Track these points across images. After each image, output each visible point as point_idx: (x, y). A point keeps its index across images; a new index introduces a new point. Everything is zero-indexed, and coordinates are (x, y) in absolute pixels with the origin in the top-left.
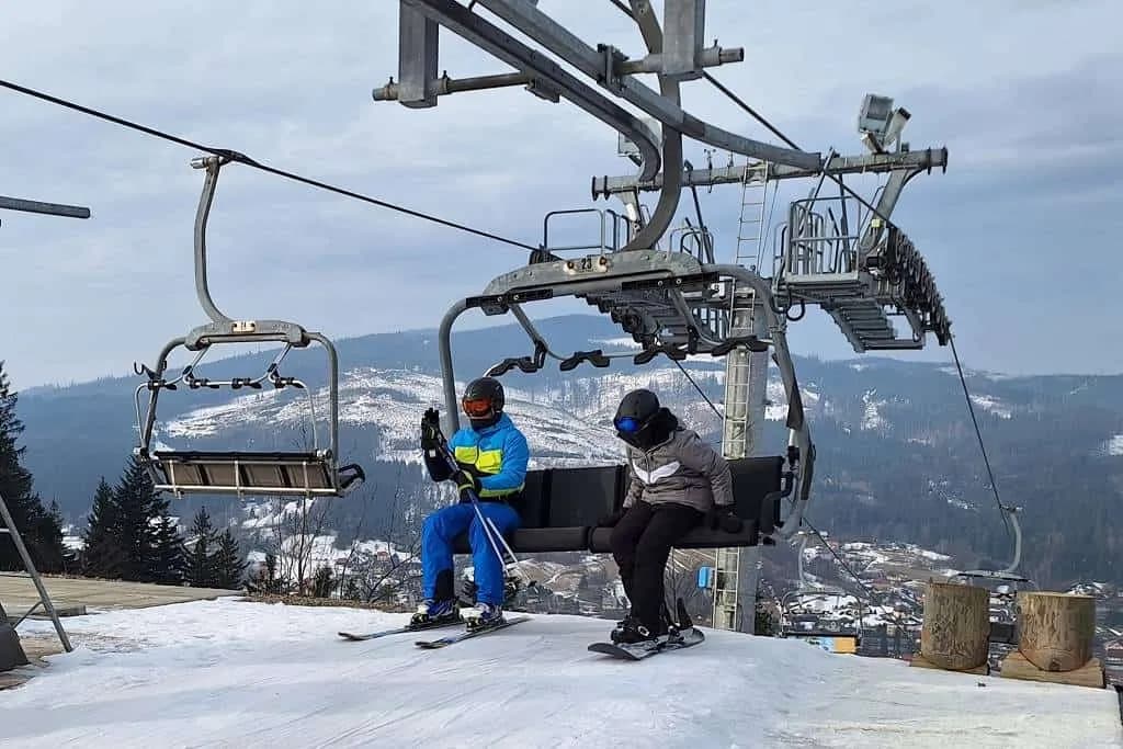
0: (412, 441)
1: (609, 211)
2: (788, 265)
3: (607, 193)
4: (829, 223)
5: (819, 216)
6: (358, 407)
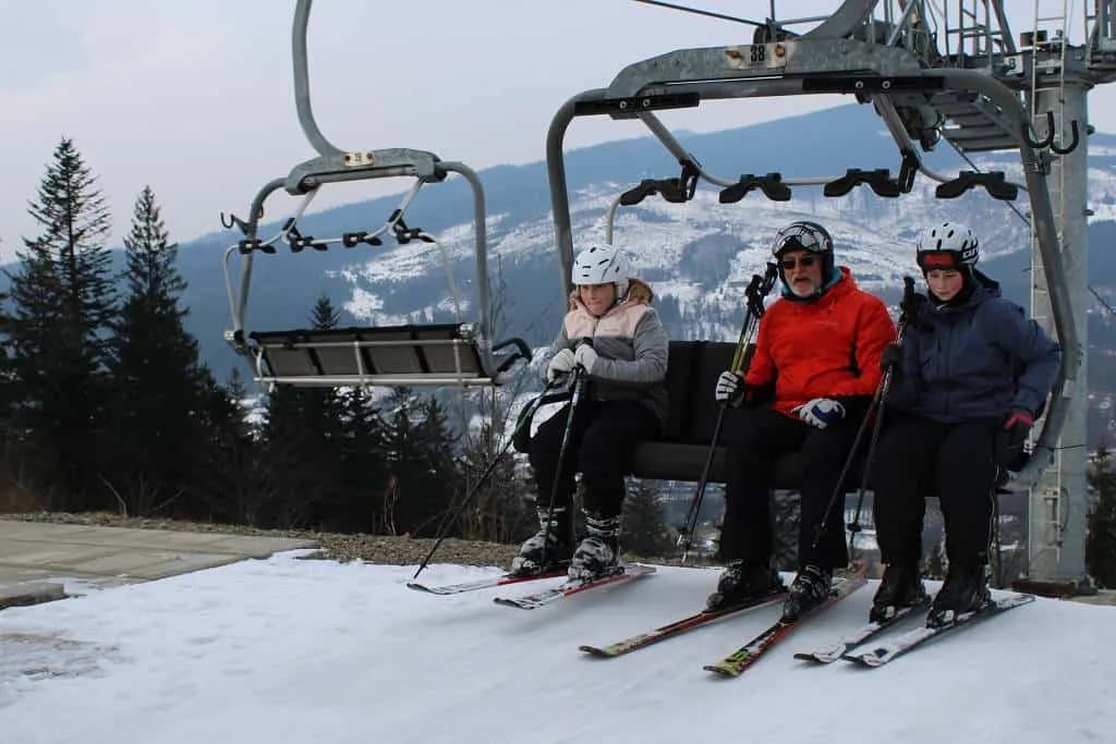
0: (666, 267)
6: (596, 232)
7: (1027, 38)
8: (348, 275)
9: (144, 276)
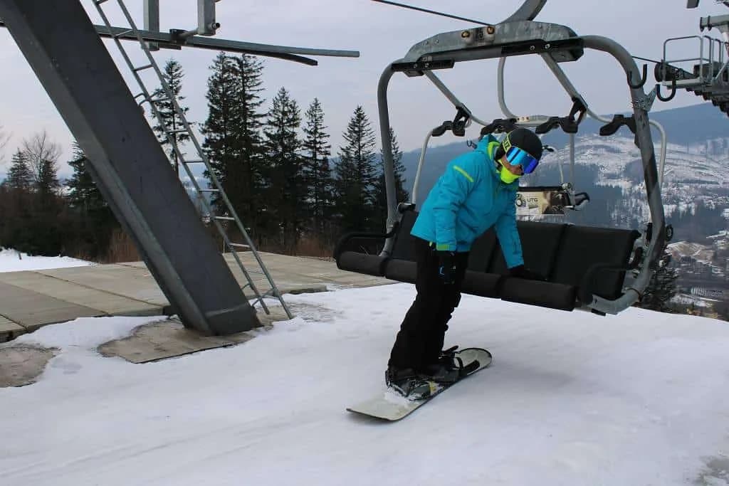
0: (617, 173)
1: (706, 37)
3: (710, 27)
6: (586, 156)
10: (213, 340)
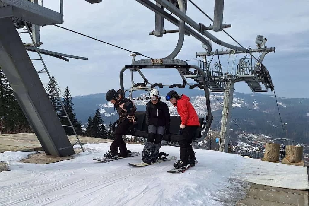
1: (199, 60)
2: (239, 72)
3: (199, 56)
4: (248, 64)
5: (246, 62)
7: (225, 74)
8: (100, 106)
9: (66, 102)
10: (63, 158)
